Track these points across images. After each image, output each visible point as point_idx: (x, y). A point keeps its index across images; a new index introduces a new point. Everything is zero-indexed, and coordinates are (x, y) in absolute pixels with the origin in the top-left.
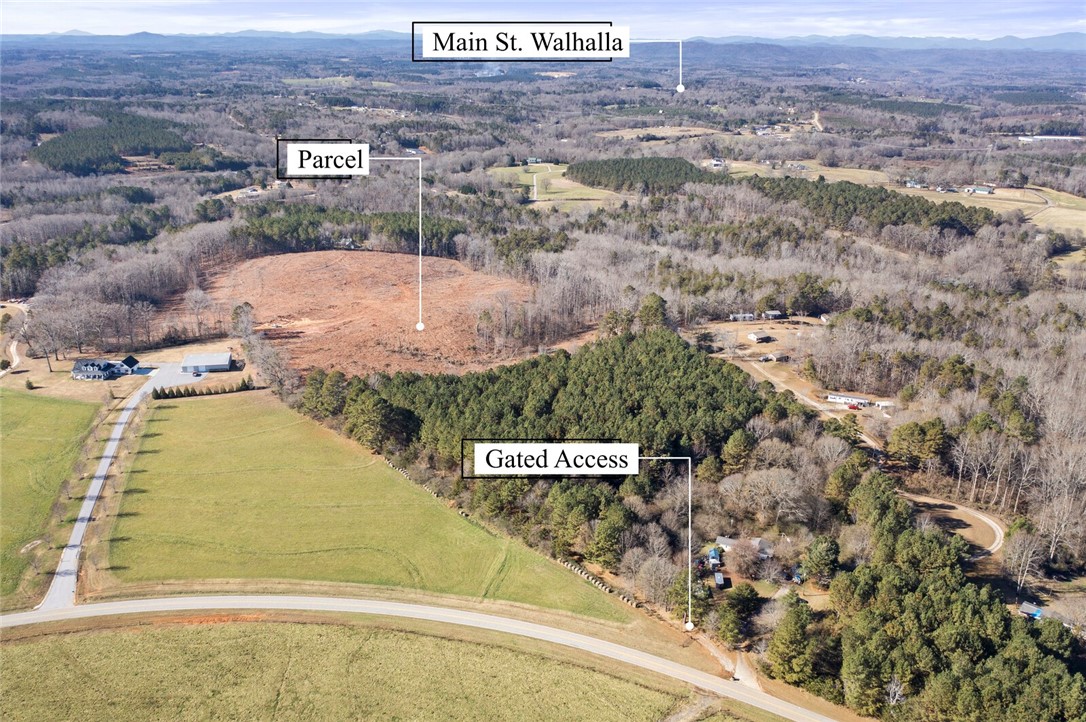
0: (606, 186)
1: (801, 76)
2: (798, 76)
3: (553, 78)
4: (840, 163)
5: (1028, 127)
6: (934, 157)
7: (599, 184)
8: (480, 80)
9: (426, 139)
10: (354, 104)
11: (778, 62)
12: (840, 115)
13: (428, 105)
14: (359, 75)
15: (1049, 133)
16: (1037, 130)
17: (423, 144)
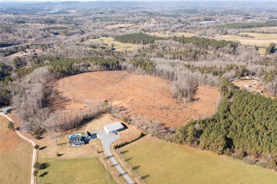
0: (130, 43)
1: (134, 9)
2: (133, 9)
3: (72, 12)
4: (175, 31)
5: (200, 19)
6: (190, 28)
7: (127, 42)
8: (53, 13)
9: (60, 32)
10: (26, 23)
11: (124, 6)
12: (158, 19)
13: (50, 22)
14: (14, 14)
15: (206, 20)
16: (203, 20)
17: (60, 34)
